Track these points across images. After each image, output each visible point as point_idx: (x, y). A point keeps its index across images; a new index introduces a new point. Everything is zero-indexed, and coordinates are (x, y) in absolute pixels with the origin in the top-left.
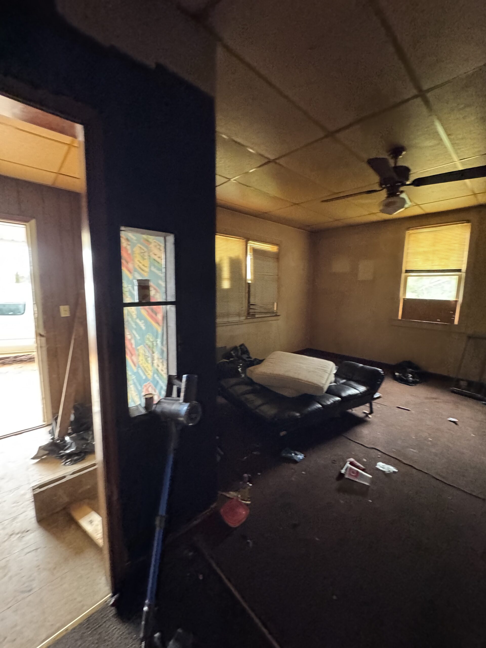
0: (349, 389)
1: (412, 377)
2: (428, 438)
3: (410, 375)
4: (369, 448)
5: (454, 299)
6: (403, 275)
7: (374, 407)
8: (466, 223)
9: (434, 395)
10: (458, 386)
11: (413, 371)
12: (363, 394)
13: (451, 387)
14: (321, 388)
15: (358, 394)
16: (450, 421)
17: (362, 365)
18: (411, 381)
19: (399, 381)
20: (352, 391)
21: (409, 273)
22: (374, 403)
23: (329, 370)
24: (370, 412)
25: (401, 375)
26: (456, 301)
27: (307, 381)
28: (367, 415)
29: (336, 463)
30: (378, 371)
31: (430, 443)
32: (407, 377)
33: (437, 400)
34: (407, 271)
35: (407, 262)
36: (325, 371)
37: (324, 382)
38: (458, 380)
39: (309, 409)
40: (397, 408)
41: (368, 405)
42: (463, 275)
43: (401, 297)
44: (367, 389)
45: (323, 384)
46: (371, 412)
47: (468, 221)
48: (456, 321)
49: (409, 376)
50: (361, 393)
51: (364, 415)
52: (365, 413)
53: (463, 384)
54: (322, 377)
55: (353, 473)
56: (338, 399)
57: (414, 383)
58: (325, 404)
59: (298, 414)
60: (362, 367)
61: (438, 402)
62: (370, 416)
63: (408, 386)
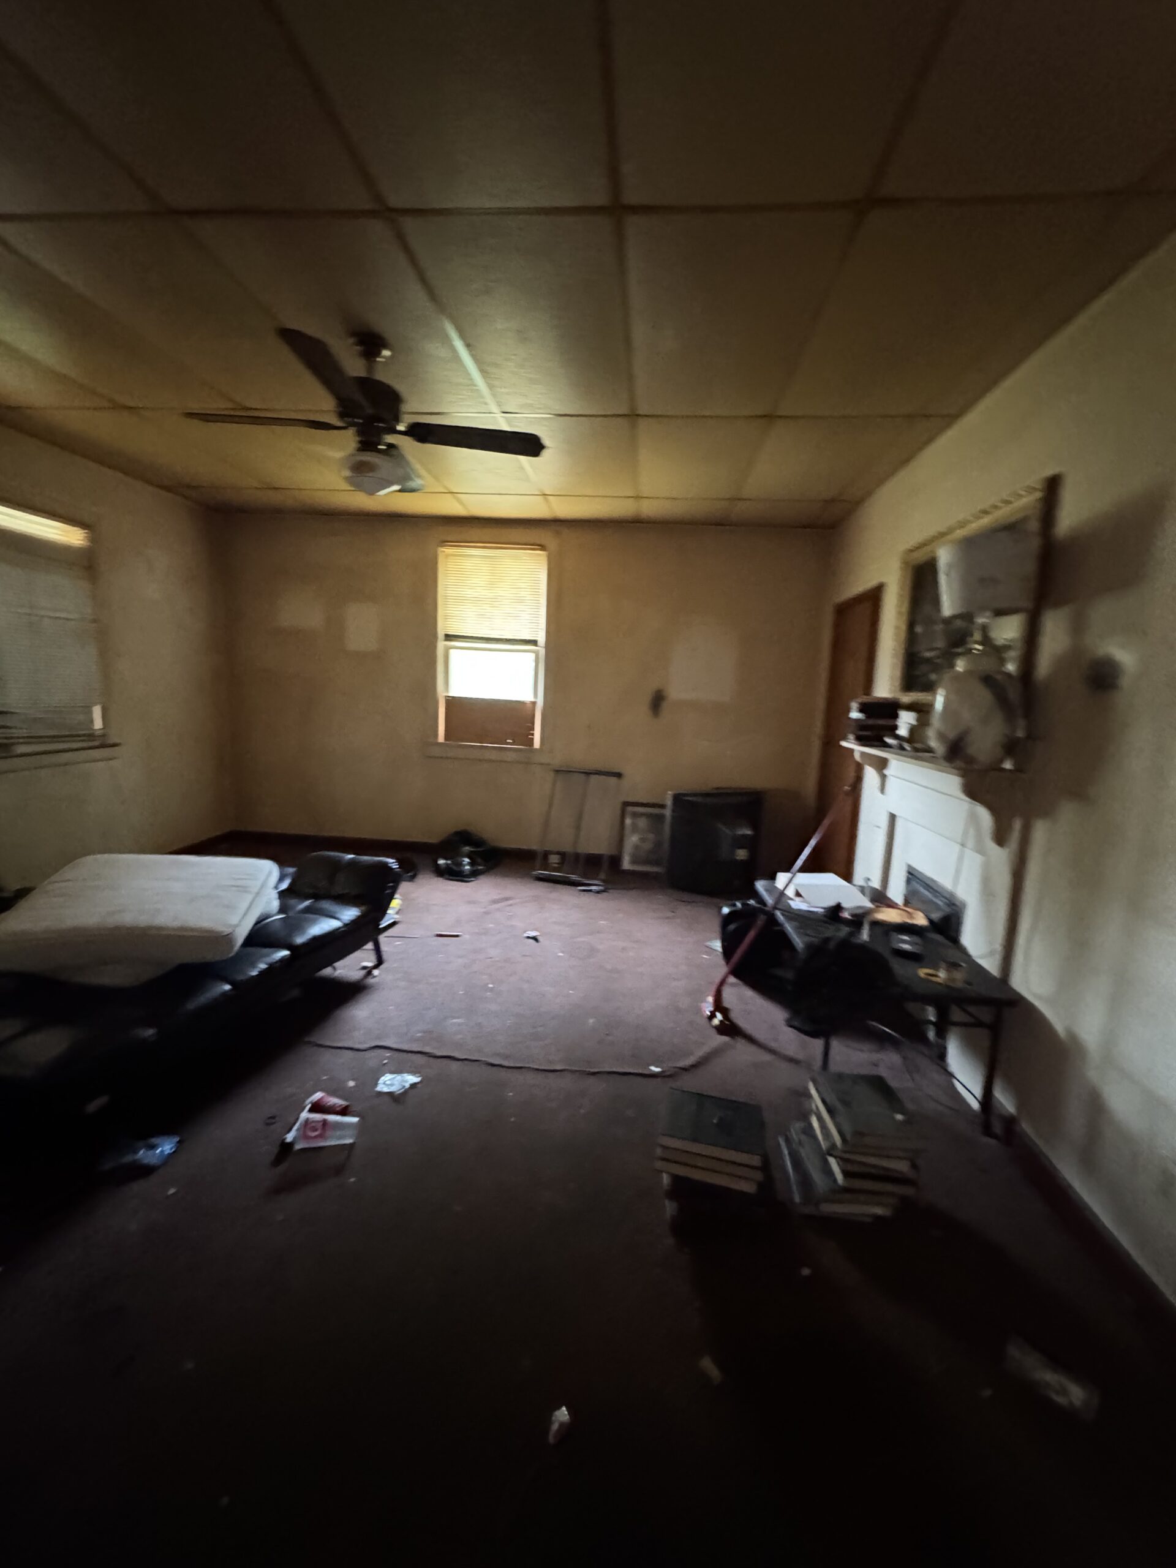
0: (314, 922)
1: (469, 864)
2: (488, 984)
3: (467, 860)
4: (365, 1050)
5: (533, 700)
6: (441, 644)
7: (384, 948)
8: (541, 550)
9: (507, 893)
10: (545, 866)
11: (472, 849)
12: (352, 927)
13: (535, 870)
14: (228, 939)
15: (340, 928)
16: (528, 937)
17: (352, 856)
18: (468, 873)
19: (447, 876)
20: (323, 926)
21: (450, 640)
22: (382, 938)
23: (255, 885)
24: (376, 963)
25: (449, 862)
26: (534, 703)
27: (182, 929)
28: (369, 972)
29: (274, 1123)
30: (386, 865)
31: (489, 993)
32: (461, 864)
33: (511, 902)
34: (448, 637)
35: (446, 617)
36: (244, 889)
37: (234, 920)
38: (546, 855)
39: (192, 1005)
40: (436, 938)
41: (370, 946)
42: (542, 651)
43: (441, 693)
44: (361, 912)
45: (230, 926)
46: (380, 962)
47: (542, 547)
48: (537, 744)
49: (464, 863)
50: (346, 925)
51: (363, 972)
52: (364, 968)
53: (554, 859)
54: (230, 907)
55: (315, 1130)
56: (285, 953)
57: (474, 874)
58: (241, 977)
59: (150, 1032)
60: (352, 861)
61: (511, 905)
62: (376, 972)
63: (463, 884)
